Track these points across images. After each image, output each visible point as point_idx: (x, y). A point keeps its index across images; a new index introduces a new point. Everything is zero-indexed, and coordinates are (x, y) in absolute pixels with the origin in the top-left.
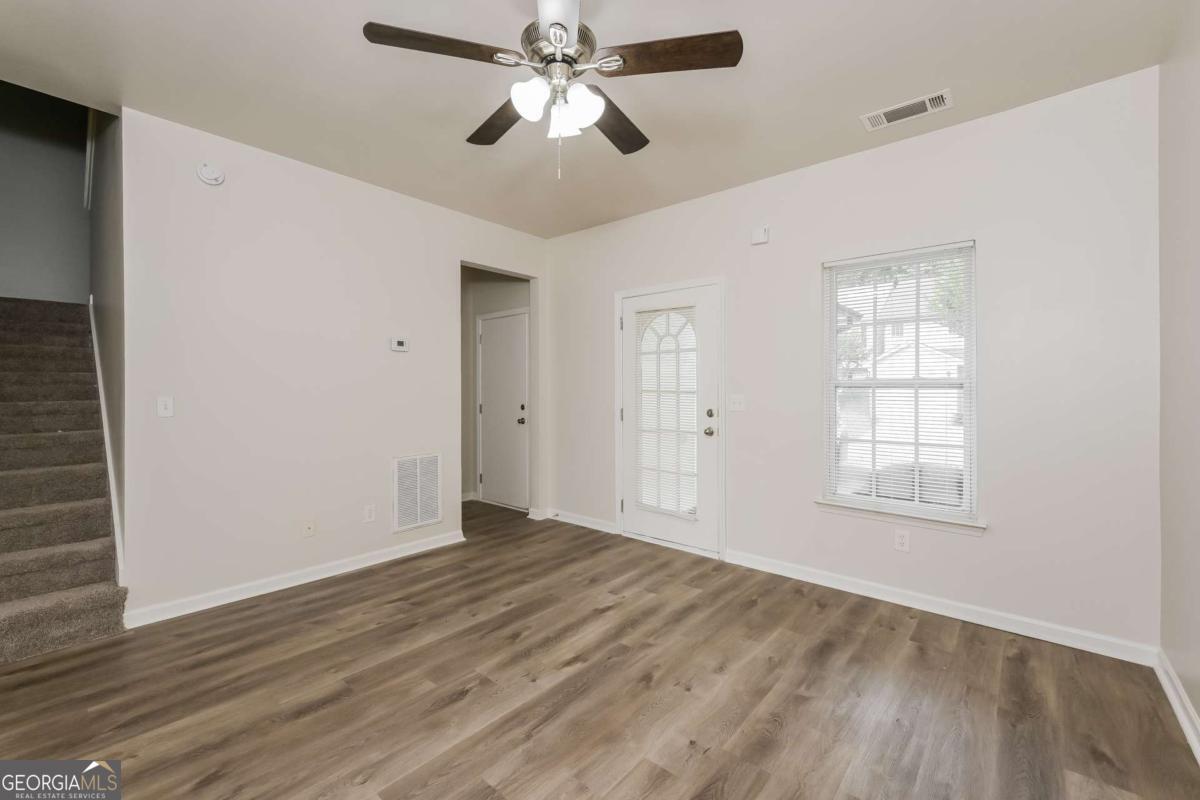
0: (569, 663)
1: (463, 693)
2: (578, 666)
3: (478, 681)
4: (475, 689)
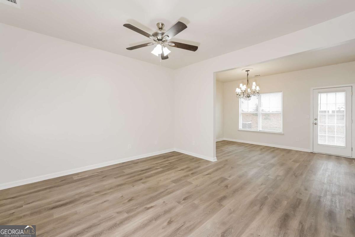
0: (152, 207)
1: (184, 199)
2: (148, 206)
3: (181, 203)
4: (181, 200)
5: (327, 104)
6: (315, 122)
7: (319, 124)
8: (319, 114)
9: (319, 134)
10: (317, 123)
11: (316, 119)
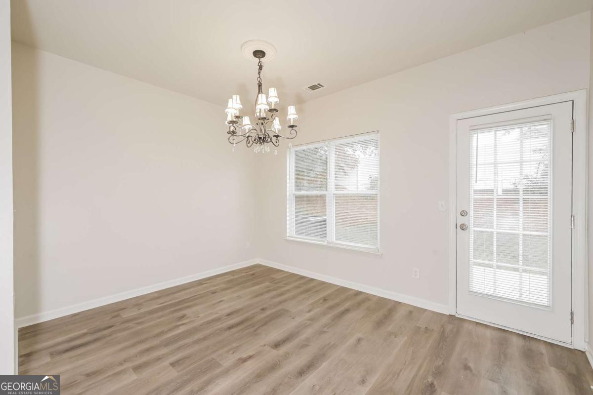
5: (495, 164)
6: (461, 220)
7: (472, 228)
8: (473, 196)
9: (472, 260)
10: (466, 223)
11: (464, 214)
